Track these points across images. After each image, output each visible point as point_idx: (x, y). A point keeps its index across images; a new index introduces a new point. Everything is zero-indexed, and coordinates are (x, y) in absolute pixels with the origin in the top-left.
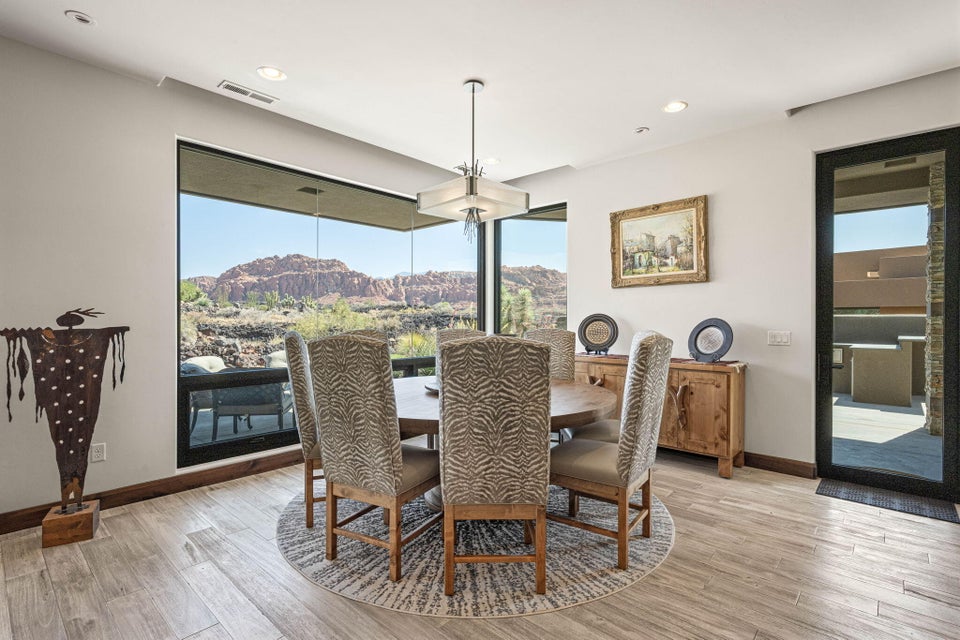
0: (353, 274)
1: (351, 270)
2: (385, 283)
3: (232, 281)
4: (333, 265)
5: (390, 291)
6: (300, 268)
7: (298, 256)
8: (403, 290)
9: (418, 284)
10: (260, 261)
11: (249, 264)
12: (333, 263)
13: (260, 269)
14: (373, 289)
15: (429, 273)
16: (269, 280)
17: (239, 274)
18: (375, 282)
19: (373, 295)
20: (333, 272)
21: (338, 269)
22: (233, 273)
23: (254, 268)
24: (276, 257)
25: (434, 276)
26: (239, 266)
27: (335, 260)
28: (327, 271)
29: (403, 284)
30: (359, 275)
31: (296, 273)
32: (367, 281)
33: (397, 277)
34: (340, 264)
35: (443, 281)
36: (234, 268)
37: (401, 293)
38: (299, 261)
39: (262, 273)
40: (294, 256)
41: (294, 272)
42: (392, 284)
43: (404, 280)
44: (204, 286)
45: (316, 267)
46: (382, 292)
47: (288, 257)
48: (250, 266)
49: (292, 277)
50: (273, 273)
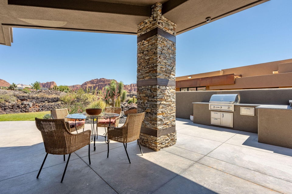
1: (118, 82)
3: (85, 86)
5: (129, 88)
6: (104, 82)
10: (93, 80)
16: (95, 86)
17: (87, 84)
18: (125, 86)
22: (86, 84)
23: (92, 82)
24: (97, 79)
27: (114, 80)
33: (131, 84)
36: (86, 82)
37: (132, 89)
38: (103, 80)
39: (93, 84)
40: (102, 79)
41: (102, 83)
42: (130, 86)
43: (133, 85)
44: (78, 87)
45: (108, 82)
46: (127, 89)
47: (101, 79)
48: (90, 81)
49: (102, 84)
50: (96, 83)
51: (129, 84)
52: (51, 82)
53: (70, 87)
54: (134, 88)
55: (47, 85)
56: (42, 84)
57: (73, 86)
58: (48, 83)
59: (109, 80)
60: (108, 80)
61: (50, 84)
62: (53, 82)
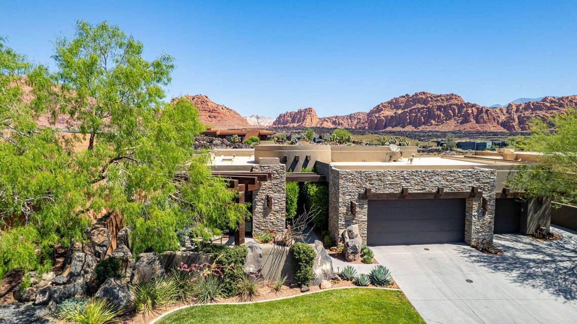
0: (468, 105)
1: (466, 102)
2: (498, 111)
3: (377, 115)
4: (451, 98)
5: (503, 118)
6: (425, 102)
7: (424, 93)
8: (516, 117)
9: (533, 110)
10: (396, 99)
11: (388, 102)
12: (450, 97)
13: (396, 105)
14: (485, 117)
15: (545, 100)
16: (402, 113)
17: (382, 110)
18: (487, 111)
19: (485, 122)
20: (451, 105)
21: (454, 101)
22: (378, 109)
23: (394, 104)
24: (407, 95)
25: (552, 102)
26: (382, 104)
27: (453, 94)
28: (445, 104)
29: (516, 112)
30: (474, 106)
31: (423, 106)
32: (480, 111)
33: (510, 105)
34: (457, 97)
35: (561, 105)
36: (379, 106)
37: (514, 119)
38: (424, 97)
39: (397, 108)
40: (420, 93)
41: (420, 106)
42: (505, 112)
43: (518, 107)
44: (360, 119)
45: (437, 101)
46: (494, 119)
47: (416, 95)
48: (389, 103)
49: (419, 109)
50: (405, 107)
51: (504, 104)
52: (306, 109)
53: (343, 118)
54: (519, 118)
55: (298, 116)
56: (291, 115)
57: (350, 117)
58: (301, 112)
59: (441, 96)
60: (438, 96)
61: (305, 113)
62: (310, 110)
